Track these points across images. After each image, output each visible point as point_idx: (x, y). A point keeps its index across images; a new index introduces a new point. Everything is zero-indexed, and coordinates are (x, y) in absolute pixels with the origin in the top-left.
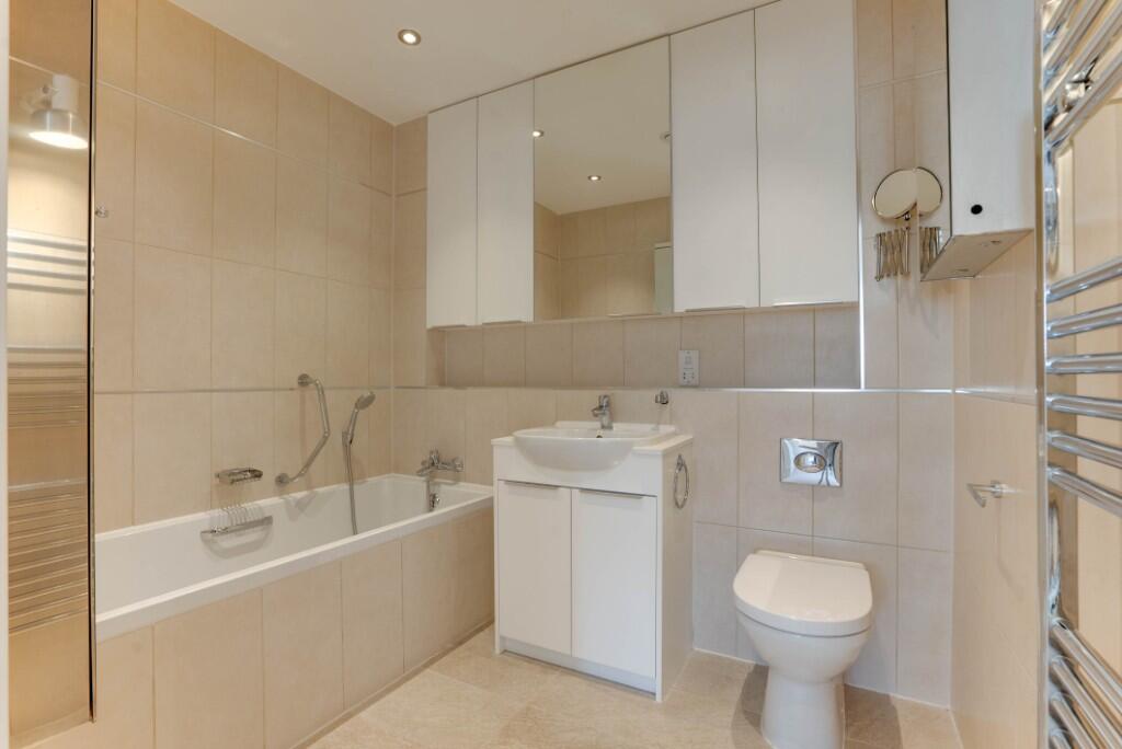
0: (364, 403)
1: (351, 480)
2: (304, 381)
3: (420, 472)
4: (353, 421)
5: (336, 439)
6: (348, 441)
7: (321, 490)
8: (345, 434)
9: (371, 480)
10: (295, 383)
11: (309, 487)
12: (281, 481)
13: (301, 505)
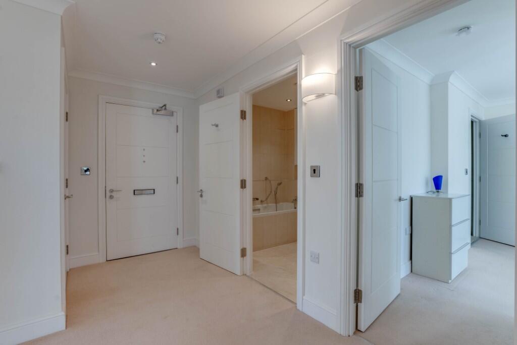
0: (280, 184)
1: (276, 203)
2: (266, 179)
3: (292, 202)
4: (277, 189)
5: (273, 193)
6: (276, 194)
7: (270, 205)
8: (275, 192)
9: (281, 203)
10: (264, 179)
11: (267, 203)
12: (262, 201)
13: (265, 207)
